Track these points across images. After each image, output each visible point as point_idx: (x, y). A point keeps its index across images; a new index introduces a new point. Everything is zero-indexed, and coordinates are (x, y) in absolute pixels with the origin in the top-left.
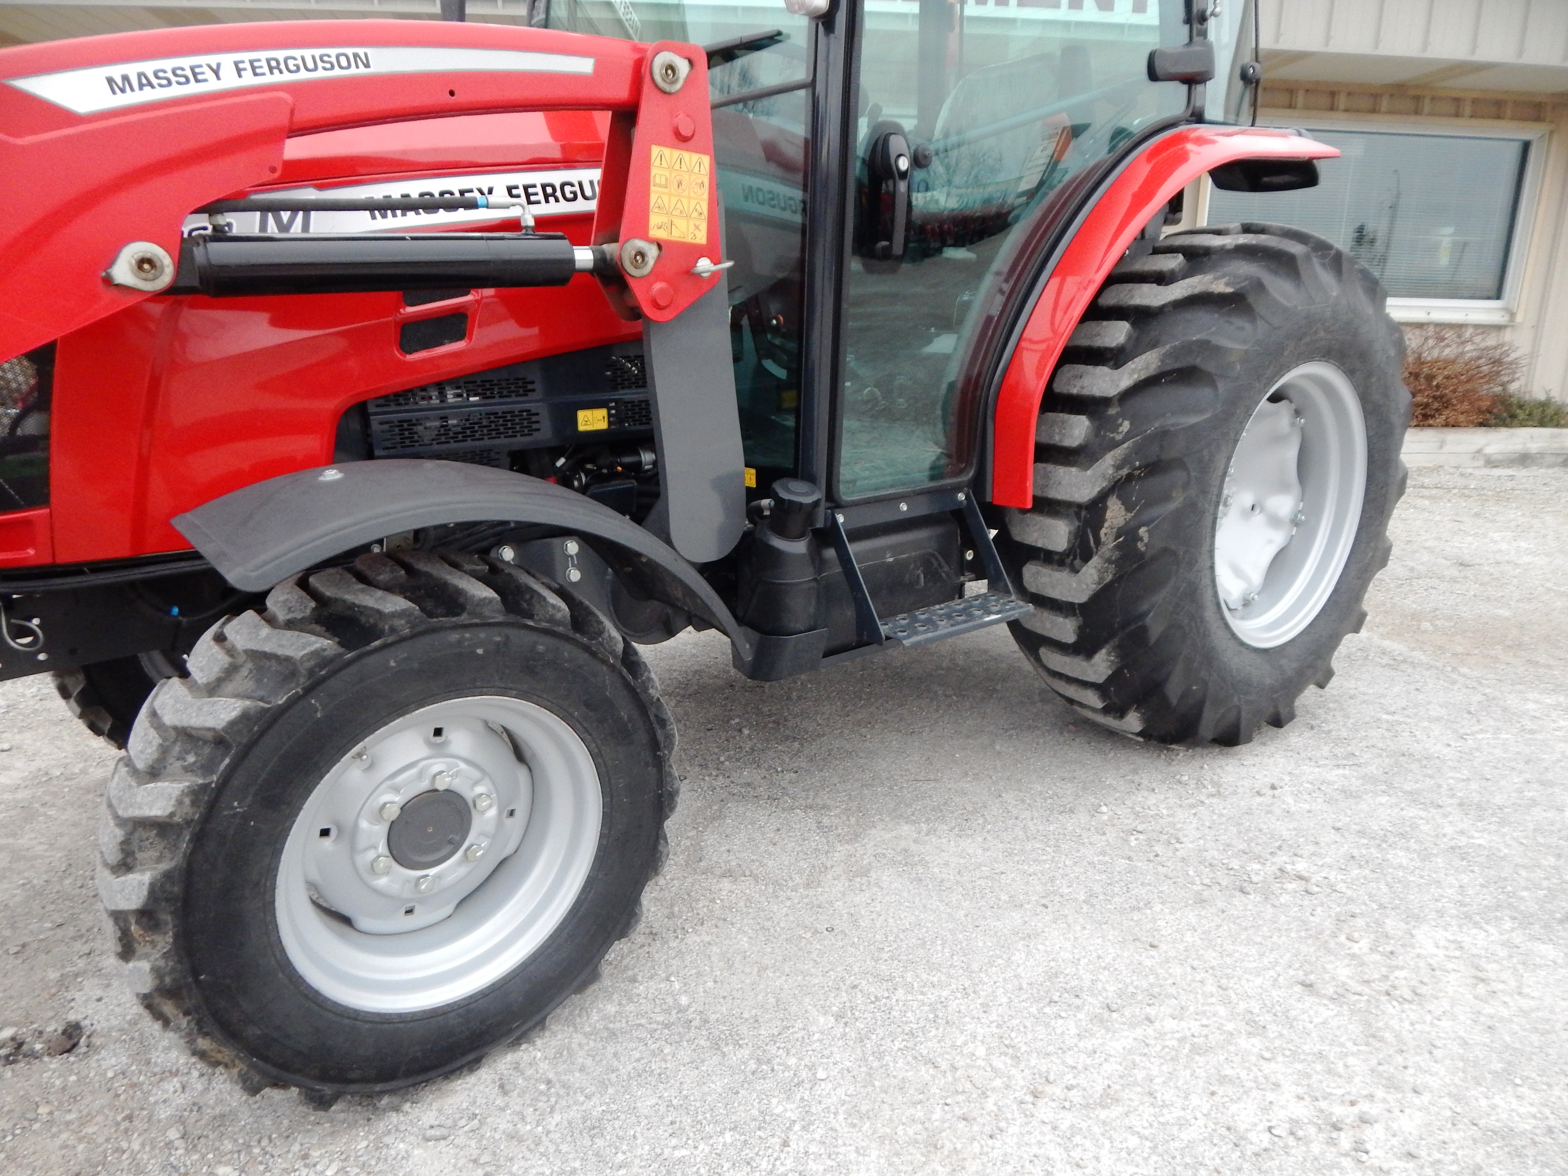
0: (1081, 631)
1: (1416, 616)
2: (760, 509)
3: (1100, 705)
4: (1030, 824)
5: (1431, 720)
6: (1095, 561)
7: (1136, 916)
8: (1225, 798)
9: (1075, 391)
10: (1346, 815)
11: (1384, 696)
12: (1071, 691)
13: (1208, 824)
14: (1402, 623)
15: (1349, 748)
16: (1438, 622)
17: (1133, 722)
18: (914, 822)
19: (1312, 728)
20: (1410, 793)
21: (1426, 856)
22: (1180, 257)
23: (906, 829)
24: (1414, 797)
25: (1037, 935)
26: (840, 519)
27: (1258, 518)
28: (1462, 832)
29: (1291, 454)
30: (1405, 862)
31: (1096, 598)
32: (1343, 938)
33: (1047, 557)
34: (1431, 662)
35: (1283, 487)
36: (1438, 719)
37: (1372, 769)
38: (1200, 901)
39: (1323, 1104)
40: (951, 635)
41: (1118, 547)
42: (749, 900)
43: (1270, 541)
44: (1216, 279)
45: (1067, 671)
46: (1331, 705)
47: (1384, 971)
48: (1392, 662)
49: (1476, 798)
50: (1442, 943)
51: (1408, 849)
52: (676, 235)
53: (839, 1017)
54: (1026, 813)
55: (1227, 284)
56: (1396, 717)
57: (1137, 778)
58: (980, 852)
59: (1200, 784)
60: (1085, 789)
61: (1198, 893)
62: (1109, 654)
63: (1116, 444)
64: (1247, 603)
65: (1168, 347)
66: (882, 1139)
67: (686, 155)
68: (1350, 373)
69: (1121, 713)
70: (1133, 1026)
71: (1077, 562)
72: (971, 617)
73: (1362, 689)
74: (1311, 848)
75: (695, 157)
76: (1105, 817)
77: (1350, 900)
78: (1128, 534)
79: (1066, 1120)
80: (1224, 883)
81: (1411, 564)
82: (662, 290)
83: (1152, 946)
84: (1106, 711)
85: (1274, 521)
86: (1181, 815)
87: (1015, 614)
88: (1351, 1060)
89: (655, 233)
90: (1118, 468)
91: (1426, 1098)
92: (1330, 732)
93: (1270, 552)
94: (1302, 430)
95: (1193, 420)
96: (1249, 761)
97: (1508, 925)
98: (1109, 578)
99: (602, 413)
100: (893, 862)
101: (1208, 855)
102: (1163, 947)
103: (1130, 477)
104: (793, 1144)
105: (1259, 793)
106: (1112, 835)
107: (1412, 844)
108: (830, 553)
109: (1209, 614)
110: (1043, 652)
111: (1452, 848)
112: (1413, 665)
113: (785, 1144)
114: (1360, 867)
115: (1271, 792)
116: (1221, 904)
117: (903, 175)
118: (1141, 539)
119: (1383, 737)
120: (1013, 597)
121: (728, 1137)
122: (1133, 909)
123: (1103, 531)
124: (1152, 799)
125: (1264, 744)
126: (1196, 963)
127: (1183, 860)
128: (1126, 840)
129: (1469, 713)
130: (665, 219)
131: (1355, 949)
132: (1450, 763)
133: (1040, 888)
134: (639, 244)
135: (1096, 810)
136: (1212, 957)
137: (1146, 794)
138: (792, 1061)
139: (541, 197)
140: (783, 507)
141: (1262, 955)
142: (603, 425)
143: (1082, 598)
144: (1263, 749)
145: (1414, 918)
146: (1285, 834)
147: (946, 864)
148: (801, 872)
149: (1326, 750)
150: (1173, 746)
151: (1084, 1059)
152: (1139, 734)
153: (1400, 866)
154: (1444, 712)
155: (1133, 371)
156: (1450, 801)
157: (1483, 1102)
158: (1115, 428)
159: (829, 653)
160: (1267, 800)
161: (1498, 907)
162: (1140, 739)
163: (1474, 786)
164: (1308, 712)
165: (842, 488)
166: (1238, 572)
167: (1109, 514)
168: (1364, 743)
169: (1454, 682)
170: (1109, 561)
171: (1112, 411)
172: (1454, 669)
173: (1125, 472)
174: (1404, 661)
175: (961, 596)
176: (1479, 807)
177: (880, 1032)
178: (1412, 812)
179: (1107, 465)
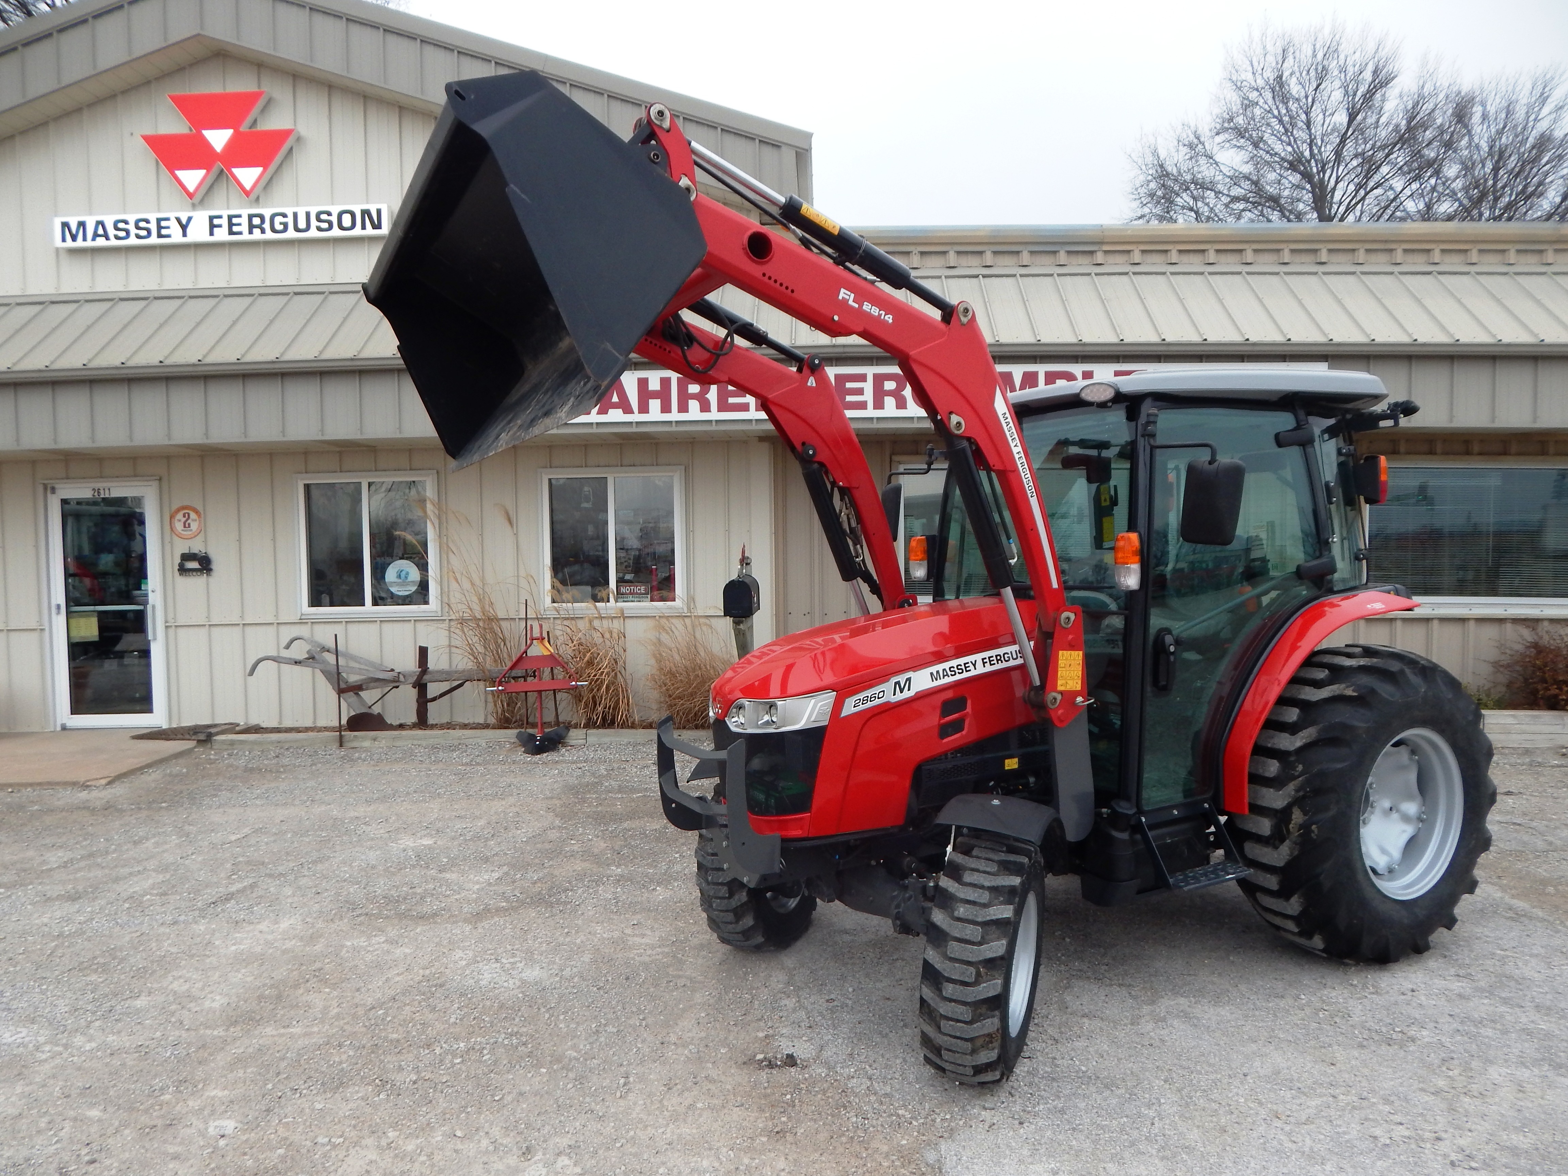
0: (1281, 883)
1: (1544, 882)
2: (1102, 814)
3: (1296, 930)
4: (1257, 1002)
5: (1531, 955)
6: (1287, 842)
7: (1323, 1050)
8: (1381, 995)
9: (1269, 745)
10: (1459, 1008)
11: (1501, 939)
12: (1278, 921)
13: (1368, 1008)
14: (1531, 887)
15: (1469, 971)
16: (1560, 887)
17: (1317, 942)
18: (1186, 997)
19: (1445, 957)
20: (1504, 999)
21: (1505, 1032)
22: (1327, 671)
23: (1182, 1000)
24: (1505, 1001)
25: (1266, 1055)
26: (1144, 820)
27: (1395, 816)
28: (1533, 1022)
29: (1413, 777)
30: (1490, 1034)
31: (1289, 864)
32: (1444, 1069)
33: (1259, 839)
34: (1546, 917)
35: (1410, 798)
36: (1537, 956)
37: (1482, 984)
38: (1361, 1046)
39: (1419, 1132)
40: (1210, 885)
41: (1300, 835)
42: (1101, 1028)
43: (1404, 831)
44: (1347, 687)
45: (1274, 907)
46: (1461, 943)
47: (1465, 1084)
48: (1514, 916)
49: (1548, 1003)
50: (1503, 1074)
51: (1494, 1029)
52: (1068, 688)
53: (1165, 1081)
54: (1255, 997)
55: (1354, 691)
56: (1507, 953)
57: (1324, 981)
58: (1228, 1014)
59: (1365, 987)
60: (1290, 985)
61: (1360, 1042)
62: (1299, 898)
63: (1295, 778)
64: (1391, 871)
65: (1321, 725)
66: (1198, 1127)
67: (1073, 652)
68: (1441, 732)
69: (1310, 937)
70: (1320, 1096)
71: (1277, 842)
72: (1218, 876)
73: (1487, 933)
74: (1432, 1025)
75: (1077, 652)
76: (1304, 1002)
77: (1453, 1051)
78: (1305, 827)
79: (1287, 1128)
80: (1376, 1039)
81: (1550, 839)
82: (1062, 714)
83: (1332, 1064)
84: (1300, 934)
85: (1406, 818)
86: (1351, 1002)
87: (1242, 875)
88: (1438, 1117)
89: (1060, 688)
90: (1297, 791)
91: (1474, 1134)
92: (1457, 960)
93: (1405, 838)
94: (1418, 762)
95: (1339, 766)
96: (1399, 974)
97: (1546, 1067)
98: (1296, 853)
99: (1016, 760)
100: (1178, 1016)
101: (1367, 1025)
102: (1338, 1065)
103: (1304, 797)
104: (1156, 1125)
105: (1403, 994)
106: (1308, 1010)
107: (1498, 1026)
108: (1138, 837)
109: (1360, 876)
110: (1259, 895)
111: (1524, 1029)
112: (1531, 918)
113: (1153, 1124)
114: (1463, 1035)
115: (1411, 993)
116: (1373, 1048)
117: (1173, 653)
118: (1313, 832)
119: (1494, 965)
120: (1241, 865)
121: (1125, 1119)
122: (1321, 1047)
123: (1291, 826)
124: (1334, 994)
125: (1410, 965)
126: (1357, 1073)
127: (1352, 1026)
128: (1317, 1014)
129: (1562, 952)
130: (1064, 682)
131: (1451, 1073)
132: (1537, 983)
133: (1266, 1034)
134: (1054, 694)
135: (1297, 998)
136: (1366, 1071)
137: (1329, 990)
138: (1147, 1096)
139: (995, 662)
140: (1115, 814)
141: (1395, 1072)
142: (1016, 766)
143: (1281, 864)
144: (1409, 968)
145: (1489, 1062)
146: (1417, 1016)
147: (1209, 1019)
148: (1126, 1017)
149: (1452, 971)
150: (1347, 961)
151: (1295, 1107)
152: (1323, 951)
153: (1487, 1037)
154: (1543, 951)
155: (1303, 738)
156: (1530, 1004)
157: (1505, 1137)
158: (1294, 769)
159: (1139, 892)
160: (1408, 997)
161: (1543, 1060)
162: (1325, 955)
163: (1549, 996)
164: (1444, 947)
165: (1143, 802)
166: (1384, 851)
167: (1294, 817)
168: (1481, 968)
169: (1557, 932)
170: (1295, 843)
171: (1292, 759)
172: (1562, 922)
173: (1301, 793)
174: (1525, 916)
175: (1208, 863)
176: (1549, 1009)
177: (1189, 1089)
178: (1502, 1009)
179: (1291, 788)
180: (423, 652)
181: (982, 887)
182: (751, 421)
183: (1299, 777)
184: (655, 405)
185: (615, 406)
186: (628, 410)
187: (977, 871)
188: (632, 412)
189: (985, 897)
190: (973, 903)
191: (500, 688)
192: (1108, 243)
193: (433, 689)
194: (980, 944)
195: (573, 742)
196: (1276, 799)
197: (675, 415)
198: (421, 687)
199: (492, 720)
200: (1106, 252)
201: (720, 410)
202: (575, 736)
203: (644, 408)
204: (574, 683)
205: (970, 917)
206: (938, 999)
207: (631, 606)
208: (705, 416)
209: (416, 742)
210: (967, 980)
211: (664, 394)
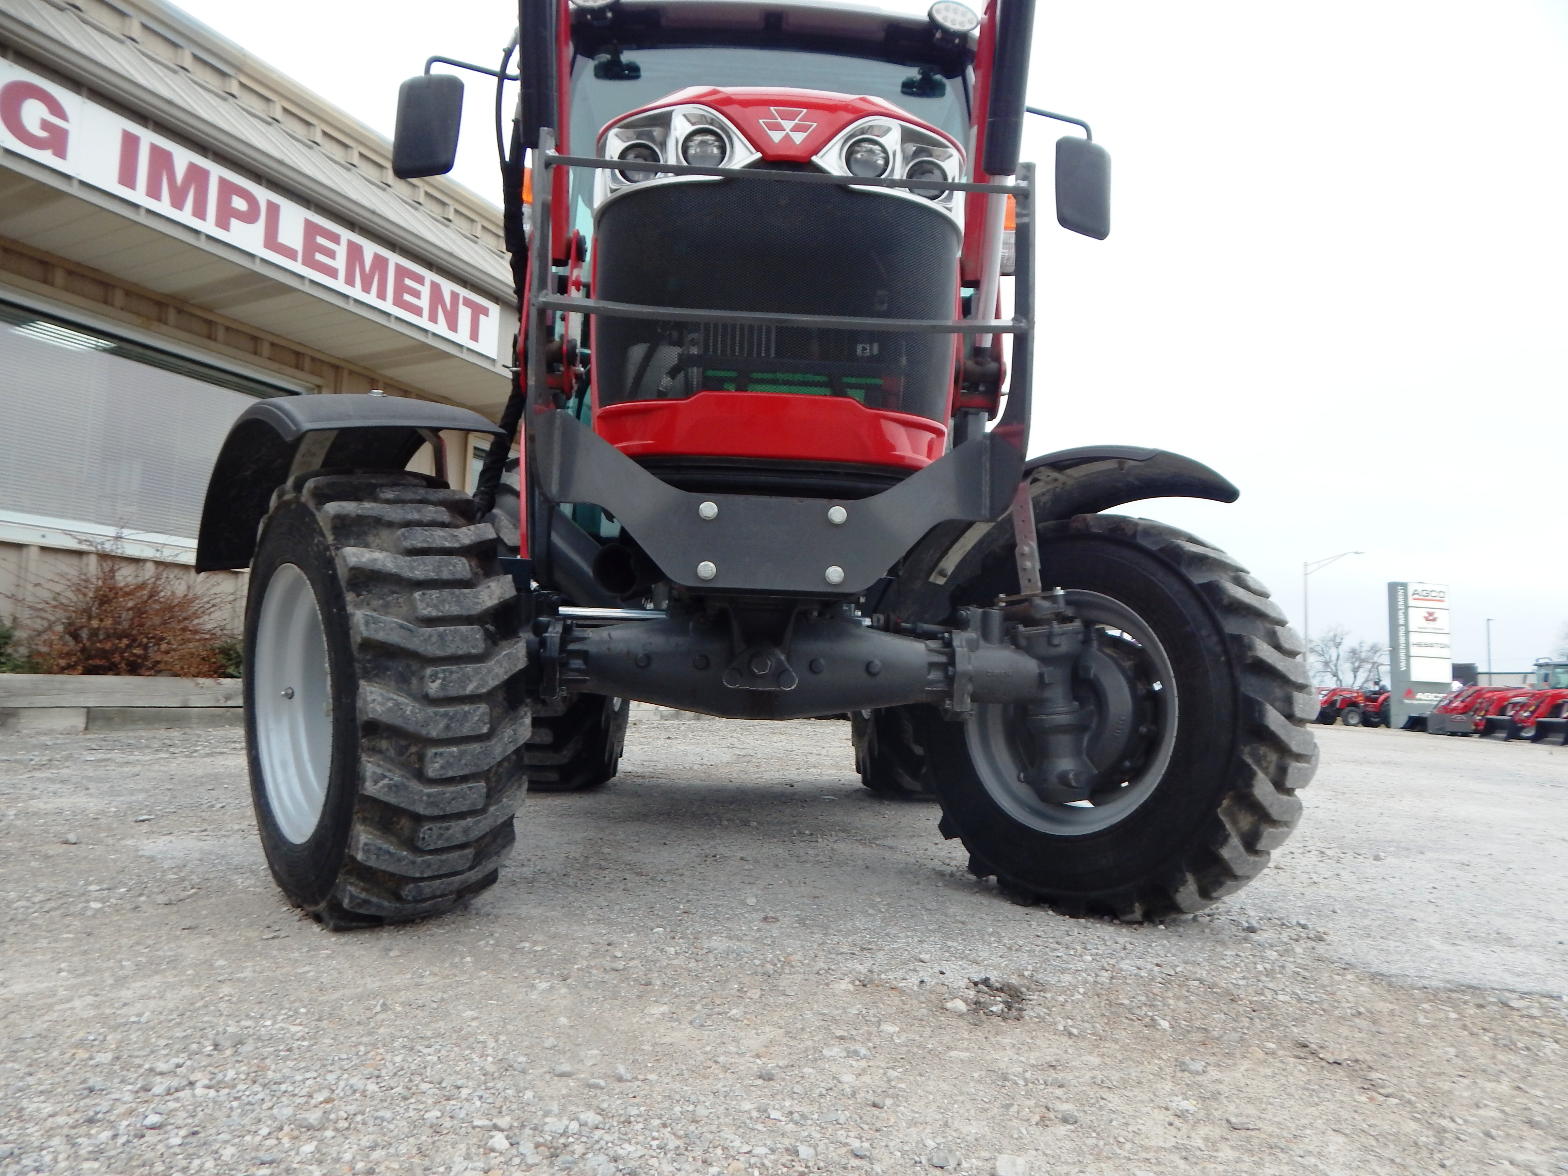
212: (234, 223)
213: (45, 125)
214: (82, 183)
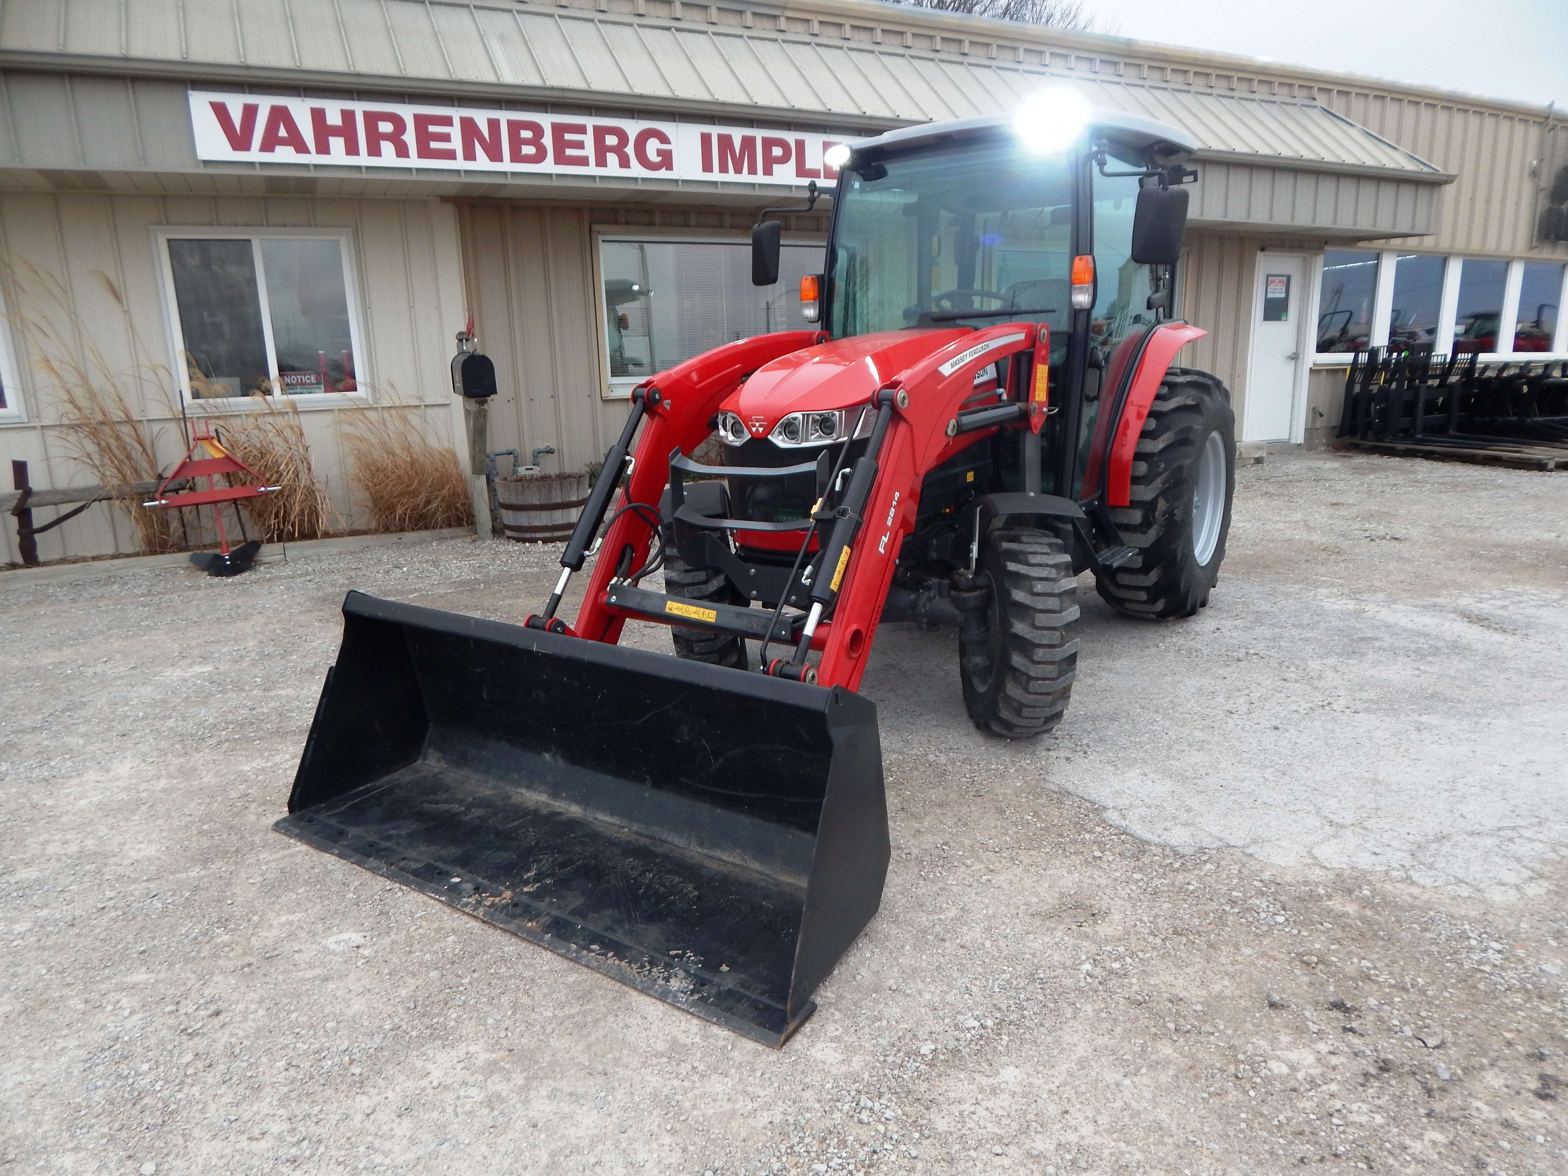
0: (1144, 561)
3: (1145, 598)
6: (1155, 527)
31: (1153, 544)
33: (1128, 528)
41: (1165, 519)
44: (1187, 398)
55: (1192, 401)
60: (1143, 640)
62: (1158, 570)
65: (1176, 430)
68: (1222, 434)
69: (1155, 603)
71: (1145, 528)
78: (1169, 512)
82: (1037, 421)
84: (1148, 602)
89: (1037, 398)
90: (1163, 484)
98: (1160, 535)
99: (972, 473)
103: (1167, 489)
105: (1214, 632)
118: (1174, 515)
123: (1157, 513)
134: (1034, 404)
143: (1148, 545)
149: (1226, 615)
155: (1163, 441)
158: (1158, 467)
160: (1219, 634)
167: (1159, 505)
168: (1239, 610)
170: (1162, 526)
173: (1166, 486)
179: (1158, 483)
180: (20, 469)
181: (1047, 565)
182: (458, 171)
183: (1162, 473)
184: (337, 144)
185: (283, 142)
186: (302, 148)
187: (1036, 553)
188: (308, 152)
189: (1053, 573)
190: (1046, 579)
191: (163, 502)
192: (791, 9)
193: (40, 516)
194: (1060, 612)
195: (268, 559)
196: (1146, 493)
197: (363, 159)
198: (23, 513)
199: (141, 546)
200: (788, 18)
201: (420, 156)
202: (269, 552)
203: (323, 148)
204: (263, 489)
205: (1049, 591)
206: (1029, 664)
207: (302, 399)
208: (402, 163)
209: (41, 582)
210: (1055, 642)
211: (347, 130)
212: (776, 167)
213: (660, 153)
214: (685, 182)
